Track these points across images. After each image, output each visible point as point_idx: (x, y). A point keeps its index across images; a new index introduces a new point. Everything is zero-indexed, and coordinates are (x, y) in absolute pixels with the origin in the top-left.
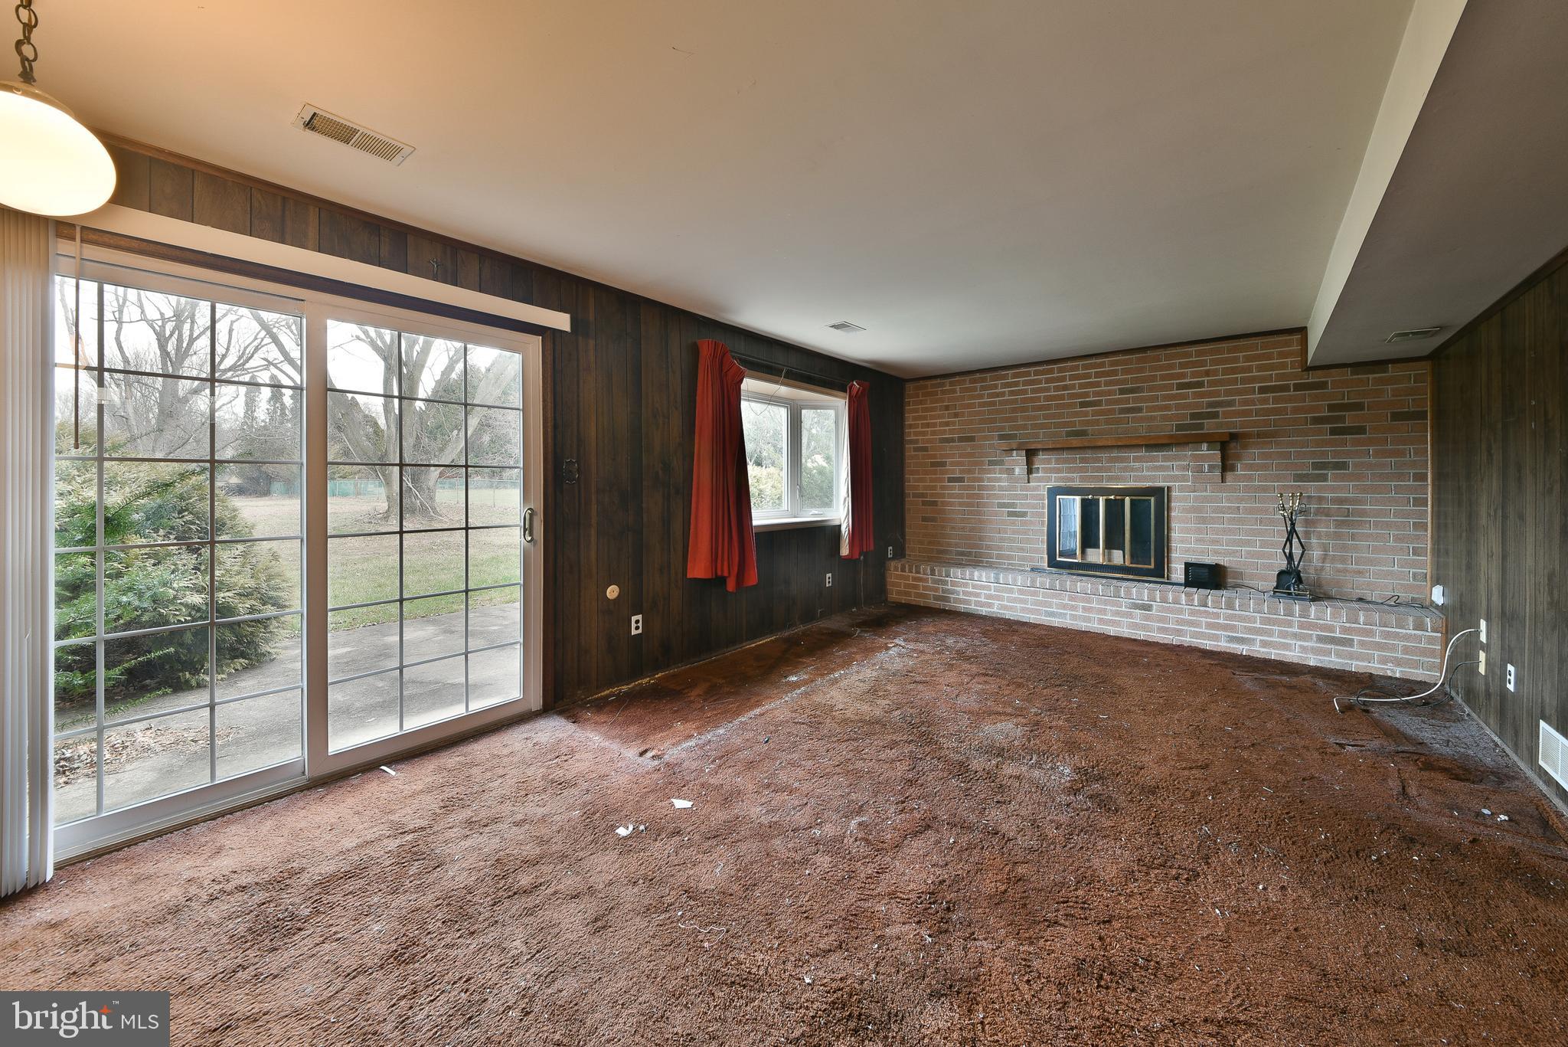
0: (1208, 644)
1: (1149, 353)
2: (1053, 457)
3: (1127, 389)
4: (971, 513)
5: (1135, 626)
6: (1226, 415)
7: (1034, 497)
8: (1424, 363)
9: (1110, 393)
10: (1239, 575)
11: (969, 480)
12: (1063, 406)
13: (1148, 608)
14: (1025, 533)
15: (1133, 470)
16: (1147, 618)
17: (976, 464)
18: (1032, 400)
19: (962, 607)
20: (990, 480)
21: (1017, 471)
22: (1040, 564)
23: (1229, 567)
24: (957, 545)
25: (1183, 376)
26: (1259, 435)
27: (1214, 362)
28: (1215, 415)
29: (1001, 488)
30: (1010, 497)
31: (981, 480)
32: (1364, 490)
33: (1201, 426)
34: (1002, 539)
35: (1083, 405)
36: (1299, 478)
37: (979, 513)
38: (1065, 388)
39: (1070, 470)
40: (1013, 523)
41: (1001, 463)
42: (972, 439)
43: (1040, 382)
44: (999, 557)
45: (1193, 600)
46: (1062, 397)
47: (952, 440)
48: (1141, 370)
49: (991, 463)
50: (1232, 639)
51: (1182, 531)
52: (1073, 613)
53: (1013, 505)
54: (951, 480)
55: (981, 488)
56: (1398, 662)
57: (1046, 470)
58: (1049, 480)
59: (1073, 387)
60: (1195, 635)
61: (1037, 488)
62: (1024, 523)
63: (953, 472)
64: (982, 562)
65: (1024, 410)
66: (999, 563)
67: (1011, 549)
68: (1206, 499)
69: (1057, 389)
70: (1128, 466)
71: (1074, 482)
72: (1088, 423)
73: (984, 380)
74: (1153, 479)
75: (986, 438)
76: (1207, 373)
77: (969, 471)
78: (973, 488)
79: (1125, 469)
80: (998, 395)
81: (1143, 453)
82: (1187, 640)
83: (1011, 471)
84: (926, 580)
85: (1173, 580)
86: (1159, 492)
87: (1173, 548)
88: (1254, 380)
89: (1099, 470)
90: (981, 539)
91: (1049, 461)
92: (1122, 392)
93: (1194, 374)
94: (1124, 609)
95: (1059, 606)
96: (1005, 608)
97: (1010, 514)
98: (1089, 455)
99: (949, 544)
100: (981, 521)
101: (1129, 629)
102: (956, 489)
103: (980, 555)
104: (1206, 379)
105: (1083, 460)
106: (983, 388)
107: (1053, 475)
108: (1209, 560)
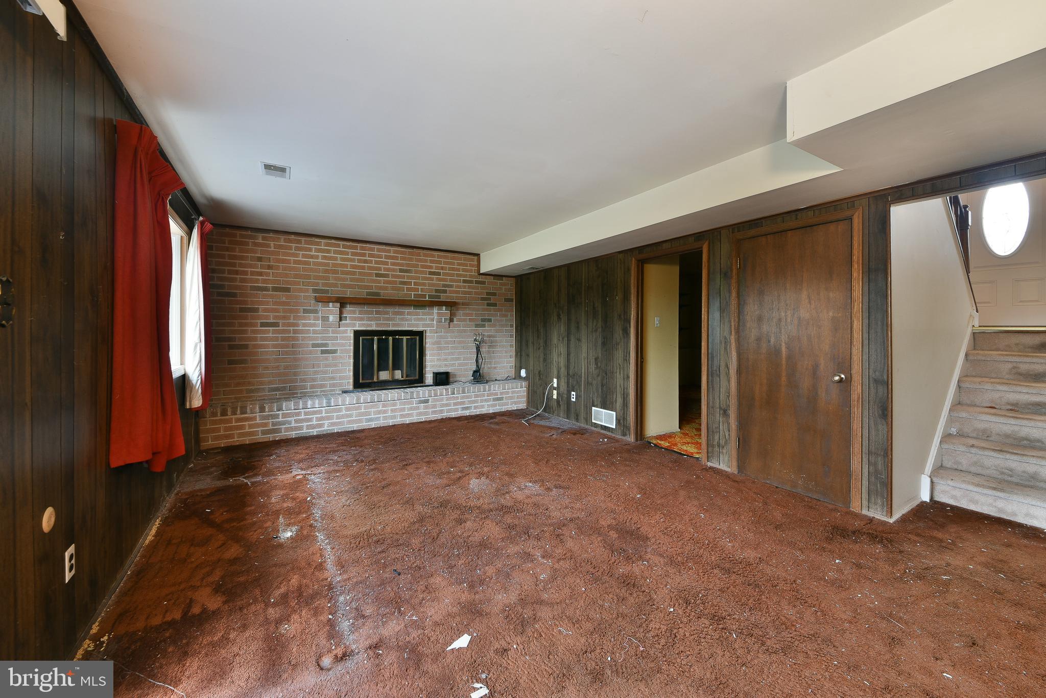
0: (453, 414)
1: (415, 250)
2: (357, 309)
3: (403, 269)
4: (287, 353)
5: (420, 414)
6: (451, 292)
7: (342, 338)
8: (512, 279)
9: (394, 270)
10: (455, 375)
11: (284, 325)
12: (364, 274)
13: (427, 401)
14: (336, 365)
15: (407, 320)
16: (426, 408)
17: (291, 311)
18: (341, 265)
19: (293, 434)
20: (304, 325)
21: (331, 318)
22: (347, 387)
23: (452, 373)
24: (270, 383)
25: (431, 267)
26: (463, 304)
27: (446, 263)
28: (445, 292)
29: (315, 332)
30: (323, 338)
31: (297, 325)
32: (497, 331)
33: (439, 297)
34: (316, 373)
35: (377, 275)
36: (477, 326)
37: (294, 353)
38: (366, 261)
39: (369, 319)
40: (326, 359)
41: (316, 311)
42: (287, 290)
43: (347, 254)
44: (312, 387)
45: (448, 392)
46: (363, 268)
47: (266, 289)
48: (411, 260)
49: (305, 311)
50: (464, 409)
51: (432, 355)
52: (384, 415)
53: (326, 345)
54: (263, 325)
55: (295, 332)
56: (516, 403)
57: (352, 318)
58: (354, 325)
59: (371, 262)
60: (448, 411)
61: (346, 332)
62: (334, 358)
63: (267, 317)
64: (297, 393)
65: (336, 272)
66: (313, 392)
67: (324, 379)
68: (441, 337)
69: (359, 261)
70: (404, 318)
71: (372, 327)
72: (381, 288)
73: (299, 242)
74: (417, 325)
75: (301, 290)
76: (442, 268)
77: (284, 318)
78: (289, 332)
79: (402, 319)
80: (312, 257)
81: (412, 310)
82: (445, 415)
83: (325, 319)
84: (254, 418)
85: (427, 384)
86: (420, 334)
87: (427, 365)
88: (460, 275)
89: (388, 319)
90: (295, 374)
91: (354, 312)
92: (401, 271)
93: (437, 268)
94: (415, 405)
95: (375, 413)
96: (333, 424)
97: (323, 352)
98: (381, 309)
99: (262, 383)
100: (296, 360)
101: (417, 416)
102: (270, 332)
103: (295, 388)
104: (442, 271)
105: (377, 313)
106: (297, 249)
107: (357, 322)
108: (442, 370)
